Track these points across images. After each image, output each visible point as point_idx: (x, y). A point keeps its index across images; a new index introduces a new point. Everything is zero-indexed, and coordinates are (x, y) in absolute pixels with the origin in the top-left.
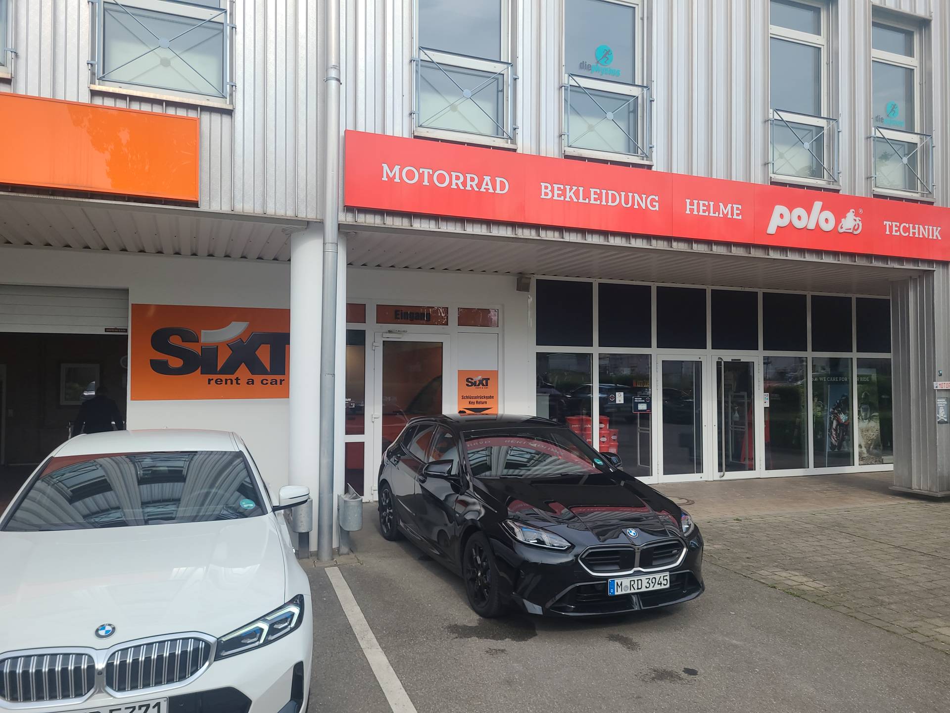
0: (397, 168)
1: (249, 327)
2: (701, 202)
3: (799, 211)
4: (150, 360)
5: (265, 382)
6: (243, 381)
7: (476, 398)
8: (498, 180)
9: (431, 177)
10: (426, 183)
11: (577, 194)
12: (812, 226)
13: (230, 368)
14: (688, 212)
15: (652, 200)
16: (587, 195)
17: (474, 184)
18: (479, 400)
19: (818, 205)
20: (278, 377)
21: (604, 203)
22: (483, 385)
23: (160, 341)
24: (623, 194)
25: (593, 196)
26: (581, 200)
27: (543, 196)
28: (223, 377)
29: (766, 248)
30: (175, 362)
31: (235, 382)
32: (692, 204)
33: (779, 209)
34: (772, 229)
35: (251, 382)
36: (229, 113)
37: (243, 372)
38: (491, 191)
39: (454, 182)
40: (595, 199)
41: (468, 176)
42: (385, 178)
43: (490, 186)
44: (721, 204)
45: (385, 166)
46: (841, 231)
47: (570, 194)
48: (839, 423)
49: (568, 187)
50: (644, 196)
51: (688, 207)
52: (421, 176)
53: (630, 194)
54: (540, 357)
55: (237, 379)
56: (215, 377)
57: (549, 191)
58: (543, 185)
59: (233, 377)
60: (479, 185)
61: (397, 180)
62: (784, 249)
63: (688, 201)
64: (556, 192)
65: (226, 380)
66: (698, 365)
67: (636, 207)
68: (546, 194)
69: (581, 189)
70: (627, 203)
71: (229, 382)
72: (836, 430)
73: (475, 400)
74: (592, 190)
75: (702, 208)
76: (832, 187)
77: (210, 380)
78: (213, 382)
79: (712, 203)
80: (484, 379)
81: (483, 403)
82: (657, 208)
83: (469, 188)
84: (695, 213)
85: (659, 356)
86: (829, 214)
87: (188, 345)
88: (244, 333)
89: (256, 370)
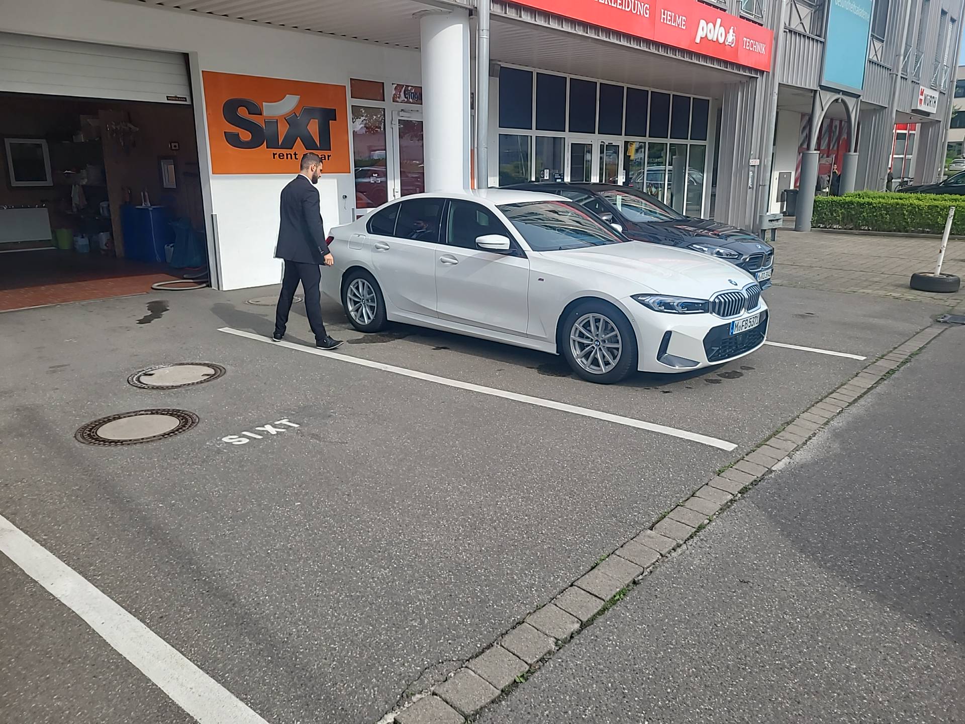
1: (300, 102)
2: (669, 13)
3: (711, 25)
4: (225, 132)
12: (715, 39)
13: (289, 143)
14: (662, 20)
15: (646, 8)
19: (719, 22)
20: (326, 153)
21: (624, 8)
23: (230, 111)
26: (613, 5)
28: (284, 151)
29: (691, 53)
30: (246, 136)
31: (293, 156)
32: (664, 14)
33: (702, 23)
34: (698, 40)
37: (299, 148)
40: (620, 4)
44: (677, 16)
46: (727, 44)
50: (643, 4)
51: (663, 16)
53: (636, 2)
54: (500, 138)
56: (278, 151)
59: (292, 152)
62: (699, 55)
63: (663, 11)
65: (287, 155)
66: (590, 147)
67: (638, 13)
70: (634, 10)
71: (289, 156)
75: (669, 18)
77: (274, 155)
78: (277, 156)
79: (673, 14)
82: (648, 16)
84: (665, 22)
85: (571, 138)
86: (722, 30)
87: (253, 118)
88: (297, 107)
89: (309, 144)
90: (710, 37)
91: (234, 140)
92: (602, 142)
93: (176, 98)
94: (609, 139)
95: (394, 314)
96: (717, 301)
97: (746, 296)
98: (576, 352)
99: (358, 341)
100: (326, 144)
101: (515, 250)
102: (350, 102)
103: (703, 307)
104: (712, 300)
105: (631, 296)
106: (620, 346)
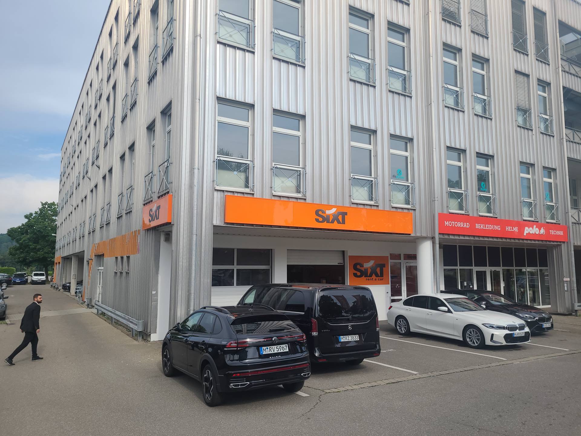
0: (448, 222)
1: (375, 262)
2: (509, 227)
3: (531, 228)
4: (353, 273)
5: (379, 279)
6: (374, 279)
8: (467, 224)
9: (454, 224)
10: (453, 226)
11: (483, 226)
12: (534, 233)
13: (371, 275)
14: (507, 230)
15: (499, 227)
16: (485, 227)
17: (463, 225)
19: (535, 226)
20: (382, 278)
21: (489, 229)
23: (355, 267)
24: (493, 226)
25: (487, 227)
26: (484, 228)
27: (476, 228)
28: (369, 278)
29: (523, 239)
30: (359, 274)
32: (507, 228)
33: (526, 228)
34: (525, 234)
35: (376, 280)
36: (415, 210)
37: (374, 277)
38: (466, 227)
39: (459, 225)
40: (487, 228)
41: (461, 223)
42: (445, 225)
43: (466, 226)
44: (513, 228)
45: (445, 222)
46: (540, 234)
47: (482, 227)
49: (481, 225)
50: (497, 226)
51: (507, 229)
52: (452, 223)
53: (494, 226)
54: (444, 270)
55: (373, 279)
56: (368, 278)
57: (478, 226)
58: (476, 224)
59: (371, 278)
60: (464, 226)
61: (448, 225)
62: (527, 240)
63: (506, 227)
64: (479, 226)
66: (485, 272)
67: (496, 229)
68: (477, 227)
69: (484, 225)
70: (494, 228)
74: (486, 225)
75: (509, 229)
76: (536, 220)
77: (366, 279)
78: (367, 280)
79: (512, 227)
82: (500, 229)
83: (462, 226)
84: (508, 230)
85: (475, 269)
86: (537, 229)
87: (361, 268)
88: (374, 264)
89: (377, 275)
90: (531, 233)
91: (355, 275)
92: (491, 270)
93: (340, 263)
94: (494, 269)
95: (412, 329)
96: (507, 327)
97: (518, 327)
98: (468, 340)
100: (382, 275)
101: (449, 311)
102: (390, 261)
103: (504, 328)
104: (505, 326)
105: (482, 324)
106: (480, 338)
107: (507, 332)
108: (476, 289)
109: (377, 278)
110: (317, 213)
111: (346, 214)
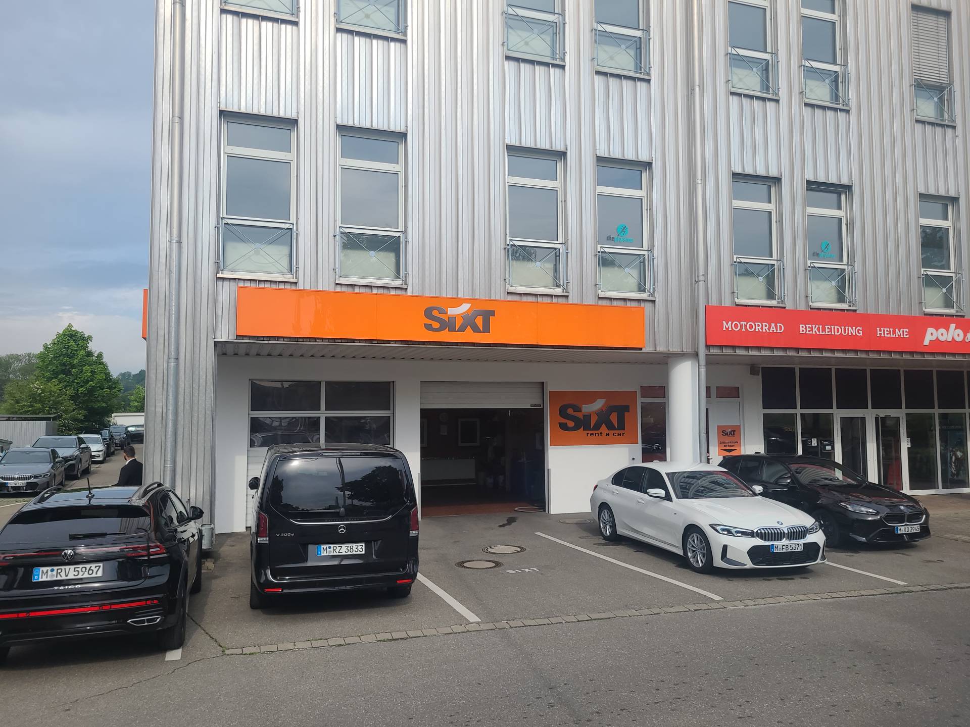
0: (730, 323)
1: (606, 402)
2: (886, 329)
3: (942, 330)
4: (559, 423)
5: (615, 434)
7: (728, 442)
8: (778, 325)
9: (746, 326)
10: (744, 330)
11: (818, 329)
12: (950, 339)
13: (597, 427)
14: (878, 335)
15: (859, 330)
16: (824, 330)
17: (766, 328)
18: (730, 444)
19: (953, 326)
20: (621, 432)
21: (833, 333)
22: (732, 435)
23: (563, 412)
24: (843, 327)
25: (827, 330)
26: (821, 333)
27: (801, 332)
28: (594, 432)
29: (922, 354)
30: (571, 424)
31: (600, 435)
32: (880, 330)
33: (930, 330)
34: (926, 342)
36: (653, 301)
37: (604, 429)
38: (775, 331)
39: (757, 328)
40: (828, 332)
41: (764, 324)
42: (724, 329)
43: (775, 329)
44: (897, 330)
45: (724, 322)
46: (967, 341)
47: (815, 330)
48: (957, 459)
49: (814, 326)
50: (854, 328)
51: (879, 332)
52: (741, 326)
53: (847, 327)
54: (765, 416)
55: (601, 433)
56: (590, 432)
57: (804, 329)
58: (801, 326)
59: (599, 432)
60: (769, 329)
61: (730, 329)
62: (933, 354)
63: (878, 329)
64: (808, 329)
65: (596, 434)
66: (863, 419)
67: (850, 334)
68: (803, 331)
69: (821, 326)
70: (845, 332)
71: (597, 434)
72: (954, 463)
73: (727, 444)
74: (826, 327)
75: (886, 332)
76: (959, 314)
77: (587, 434)
78: (589, 435)
79: (891, 329)
80: (732, 431)
81: (732, 446)
82: (861, 334)
83: (764, 331)
84: (883, 335)
85: (838, 414)
86: (959, 331)
87: (576, 414)
88: (603, 406)
89: (611, 427)
90: (942, 339)
91: (564, 427)
92: (877, 415)
93: (535, 405)
94: (883, 413)
95: (620, 531)
96: (759, 531)
97: (786, 532)
98: (690, 555)
99: (603, 545)
100: (621, 426)
101: (668, 498)
102: (640, 400)
103: (752, 534)
104: (755, 531)
105: (709, 525)
106: (705, 552)
107: (759, 542)
108: (801, 454)
109: (611, 432)
110: (428, 313)
111: (492, 313)
